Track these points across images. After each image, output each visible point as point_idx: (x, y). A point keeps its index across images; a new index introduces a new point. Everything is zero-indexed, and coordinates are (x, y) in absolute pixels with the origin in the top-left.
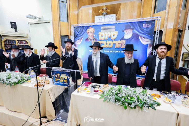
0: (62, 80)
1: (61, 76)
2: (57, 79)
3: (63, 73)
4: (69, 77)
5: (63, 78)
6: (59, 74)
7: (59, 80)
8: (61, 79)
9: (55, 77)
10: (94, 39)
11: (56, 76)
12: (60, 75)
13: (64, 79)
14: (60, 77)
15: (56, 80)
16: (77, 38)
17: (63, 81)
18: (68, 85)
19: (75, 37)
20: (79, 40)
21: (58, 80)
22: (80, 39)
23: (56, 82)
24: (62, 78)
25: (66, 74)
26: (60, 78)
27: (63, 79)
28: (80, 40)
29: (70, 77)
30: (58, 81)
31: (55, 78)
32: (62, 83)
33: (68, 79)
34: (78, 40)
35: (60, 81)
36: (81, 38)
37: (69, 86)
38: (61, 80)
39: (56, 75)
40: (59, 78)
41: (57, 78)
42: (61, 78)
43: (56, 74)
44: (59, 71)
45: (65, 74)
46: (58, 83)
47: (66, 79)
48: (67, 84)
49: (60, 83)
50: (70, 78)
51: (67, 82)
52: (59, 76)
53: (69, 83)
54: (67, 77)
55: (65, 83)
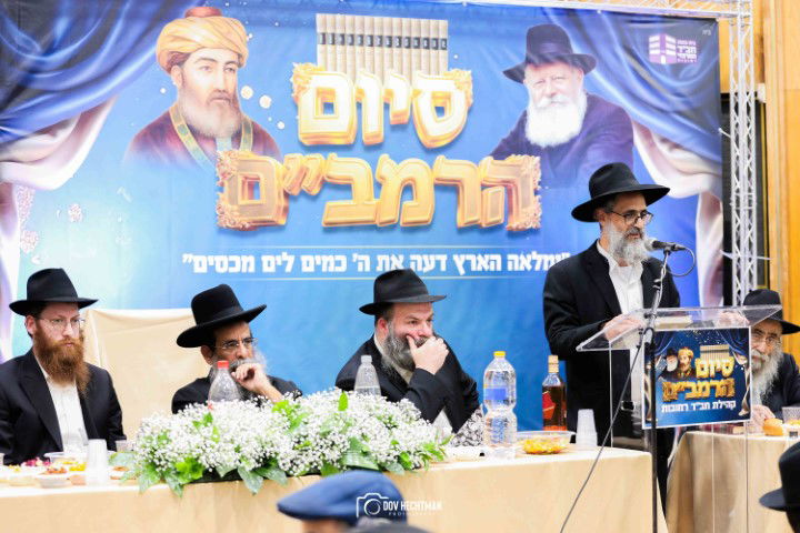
0: (705, 383)
1: (698, 362)
2: (676, 386)
3: (712, 343)
4: (742, 361)
5: (713, 373)
6: (686, 353)
7: (689, 390)
8: (702, 379)
9: (665, 374)
10: (248, 136)
11: (672, 365)
12: (697, 354)
13: (719, 375)
14: (693, 371)
15: (666, 396)
17: (713, 388)
18: (739, 408)
21: (679, 392)
24: (705, 373)
25: (727, 346)
26: (692, 374)
27: (709, 379)
30: (681, 396)
32: (705, 406)
33: (738, 373)
35: (693, 394)
38: (701, 385)
39: (669, 361)
42: (699, 373)
43: (672, 352)
44: (691, 332)
45: (722, 342)
46: (679, 408)
47: (727, 372)
48: (731, 405)
49: (694, 405)
51: (732, 393)
52: (685, 361)
53: (745, 399)
54: (736, 363)
55: (722, 403)
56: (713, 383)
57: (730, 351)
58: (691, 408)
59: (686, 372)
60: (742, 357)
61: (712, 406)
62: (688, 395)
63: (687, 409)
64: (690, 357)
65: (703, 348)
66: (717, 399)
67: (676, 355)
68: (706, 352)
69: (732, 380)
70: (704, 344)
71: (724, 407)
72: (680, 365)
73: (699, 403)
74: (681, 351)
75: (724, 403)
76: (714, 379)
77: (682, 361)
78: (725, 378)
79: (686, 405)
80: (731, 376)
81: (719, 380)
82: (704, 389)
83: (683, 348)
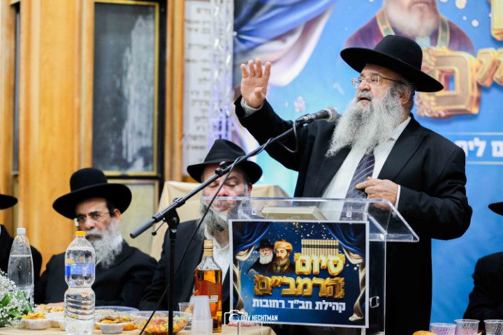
0: (307, 280)
1: (299, 258)
2: (270, 280)
3: (318, 237)
4: (355, 259)
5: (316, 270)
6: (283, 247)
7: (287, 286)
8: (302, 275)
9: (258, 266)
10: (444, 36)
11: (266, 258)
12: (297, 248)
13: (324, 273)
14: (292, 266)
15: (258, 290)
16: (260, 17)
17: (317, 287)
18: (349, 311)
19: (245, 11)
20: (281, 37)
21: (274, 287)
22: (291, 32)
23: (257, 303)
24: (307, 270)
25: (336, 242)
26: (291, 270)
27: (311, 276)
28: (292, 40)
29: (363, 257)
30: (275, 292)
31: (257, 275)
32: (306, 305)
33: (349, 272)
34: (276, 45)
35: (291, 290)
36: (309, 25)
37: (354, 317)
38: (301, 281)
39: (262, 253)
40: (282, 274)
41: (268, 269)
42: (299, 268)
43: (267, 244)
44: (290, 224)
45: (329, 237)
46: (273, 303)
47: (334, 271)
48: (340, 307)
49: (292, 302)
50: (363, 265)
51: (340, 294)
52: (283, 255)
53: (358, 302)
54: (347, 261)
55: (327, 304)
56: (316, 281)
57: (340, 248)
58: (288, 305)
59: (283, 266)
60: (356, 256)
61: (314, 305)
62: (285, 291)
63: (283, 307)
64: (288, 251)
65: (304, 242)
66: (321, 299)
67: (272, 247)
68: (308, 246)
69: (341, 280)
70: (307, 238)
71: (330, 308)
72: (275, 258)
73: (297, 301)
74: (277, 243)
75: (330, 304)
76: (317, 276)
77: (279, 255)
78: (332, 277)
79: (283, 302)
80: (340, 275)
81: (325, 278)
82: (305, 286)
83: (280, 240)
